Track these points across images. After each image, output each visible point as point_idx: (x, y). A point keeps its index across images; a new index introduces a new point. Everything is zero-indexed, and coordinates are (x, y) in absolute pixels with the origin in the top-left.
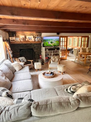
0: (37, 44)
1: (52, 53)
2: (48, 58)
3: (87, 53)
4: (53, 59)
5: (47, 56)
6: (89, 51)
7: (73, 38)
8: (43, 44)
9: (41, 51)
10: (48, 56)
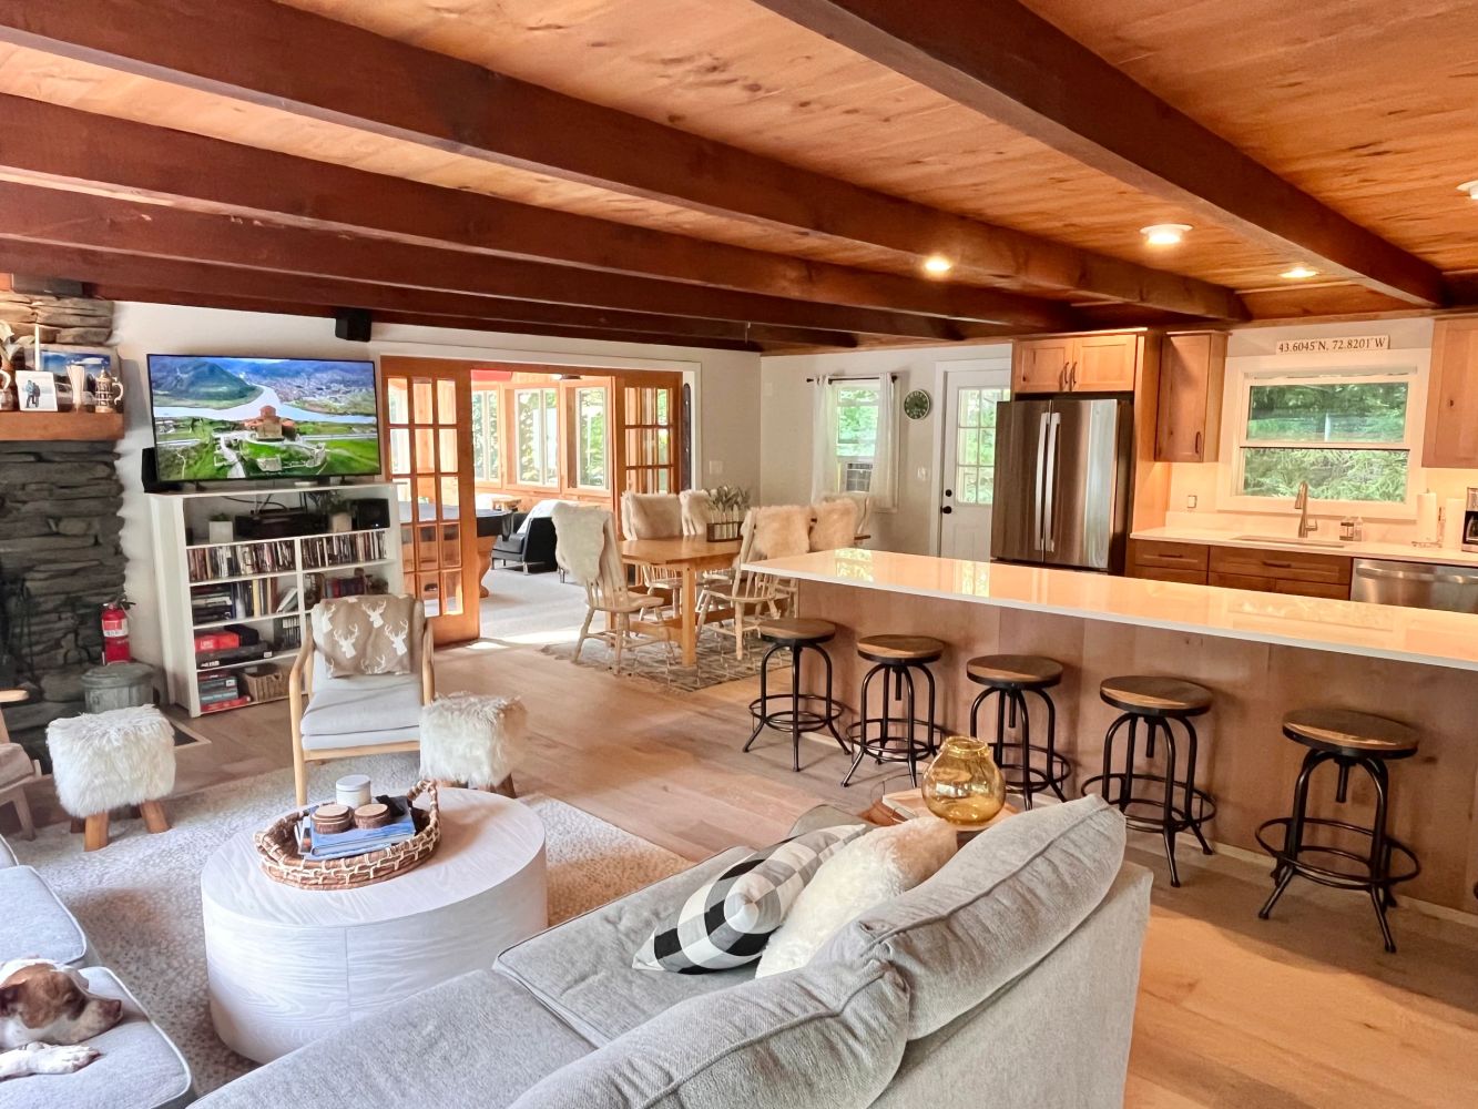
0: (40, 458)
1: (291, 566)
2: (231, 641)
3: (685, 551)
4: (334, 644)
5: (220, 612)
6: (710, 529)
7: (509, 394)
8: (150, 456)
9: (118, 551)
10: (241, 619)
